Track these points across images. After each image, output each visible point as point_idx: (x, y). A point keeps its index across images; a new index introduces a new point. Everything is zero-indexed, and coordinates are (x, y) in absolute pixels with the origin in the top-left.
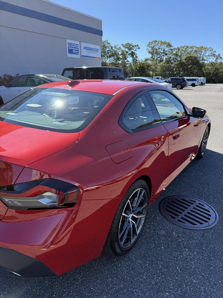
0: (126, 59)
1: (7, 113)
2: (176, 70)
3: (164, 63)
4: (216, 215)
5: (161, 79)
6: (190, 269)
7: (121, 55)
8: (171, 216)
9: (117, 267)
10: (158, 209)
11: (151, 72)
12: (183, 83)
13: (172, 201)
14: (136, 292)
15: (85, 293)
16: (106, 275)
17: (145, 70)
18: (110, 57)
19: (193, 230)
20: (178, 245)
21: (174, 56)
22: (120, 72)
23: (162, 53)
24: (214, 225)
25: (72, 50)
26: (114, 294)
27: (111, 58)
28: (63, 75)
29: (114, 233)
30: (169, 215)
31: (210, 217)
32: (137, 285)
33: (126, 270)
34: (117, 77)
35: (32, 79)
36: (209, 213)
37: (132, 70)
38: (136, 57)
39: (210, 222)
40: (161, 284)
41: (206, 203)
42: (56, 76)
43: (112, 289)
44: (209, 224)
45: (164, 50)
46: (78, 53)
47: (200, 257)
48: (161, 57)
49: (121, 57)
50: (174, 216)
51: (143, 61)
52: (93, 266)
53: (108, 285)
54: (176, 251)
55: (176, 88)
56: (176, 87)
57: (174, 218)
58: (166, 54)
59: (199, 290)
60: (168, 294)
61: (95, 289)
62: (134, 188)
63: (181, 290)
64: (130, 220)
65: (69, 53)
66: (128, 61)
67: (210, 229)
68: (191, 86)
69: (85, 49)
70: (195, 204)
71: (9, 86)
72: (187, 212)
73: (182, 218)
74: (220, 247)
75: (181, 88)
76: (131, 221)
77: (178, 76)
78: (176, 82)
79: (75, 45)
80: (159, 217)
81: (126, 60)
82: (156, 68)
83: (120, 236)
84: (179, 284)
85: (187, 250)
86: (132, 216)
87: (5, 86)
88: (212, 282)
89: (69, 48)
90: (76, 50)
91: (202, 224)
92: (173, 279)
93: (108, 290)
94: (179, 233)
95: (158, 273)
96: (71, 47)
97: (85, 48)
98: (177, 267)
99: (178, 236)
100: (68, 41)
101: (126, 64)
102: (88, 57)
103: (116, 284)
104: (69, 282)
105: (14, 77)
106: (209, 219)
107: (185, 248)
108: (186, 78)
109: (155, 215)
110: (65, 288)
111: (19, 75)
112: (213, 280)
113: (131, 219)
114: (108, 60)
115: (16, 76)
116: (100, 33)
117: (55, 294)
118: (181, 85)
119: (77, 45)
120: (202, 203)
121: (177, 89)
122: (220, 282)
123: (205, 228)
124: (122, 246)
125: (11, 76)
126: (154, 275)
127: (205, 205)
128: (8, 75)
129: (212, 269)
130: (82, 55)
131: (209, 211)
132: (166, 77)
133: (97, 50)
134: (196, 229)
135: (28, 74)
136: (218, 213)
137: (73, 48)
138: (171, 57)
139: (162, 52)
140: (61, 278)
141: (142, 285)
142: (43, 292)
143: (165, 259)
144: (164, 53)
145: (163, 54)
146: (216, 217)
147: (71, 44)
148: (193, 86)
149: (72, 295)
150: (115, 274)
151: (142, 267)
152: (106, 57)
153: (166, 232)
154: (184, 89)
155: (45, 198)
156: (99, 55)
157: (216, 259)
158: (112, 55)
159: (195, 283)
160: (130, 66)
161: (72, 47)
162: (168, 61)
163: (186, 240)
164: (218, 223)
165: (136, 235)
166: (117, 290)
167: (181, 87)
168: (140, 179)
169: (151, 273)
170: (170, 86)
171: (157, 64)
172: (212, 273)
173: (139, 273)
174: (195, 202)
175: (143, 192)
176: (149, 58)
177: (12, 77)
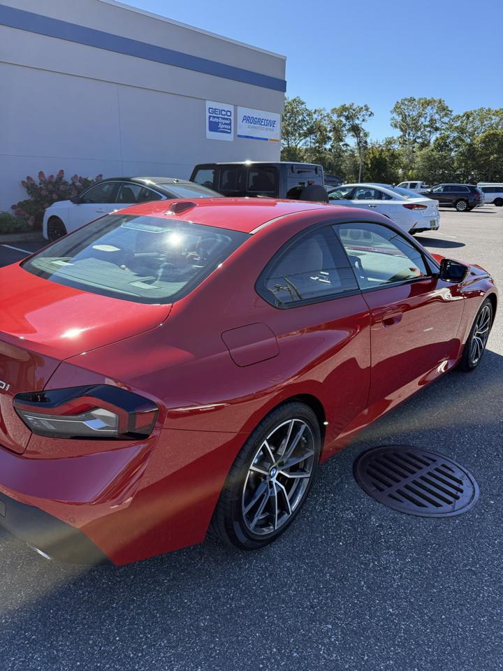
0: (341, 140)
1: (54, 262)
2: (460, 167)
3: (432, 150)
4: (474, 492)
5: (422, 187)
6: (387, 588)
7: (330, 131)
8: (375, 485)
9: (240, 568)
10: (351, 470)
11: (400, 171)
12: (473, 198)
13: (385, 456)
14: (268, 617)
15: (172, 608)
16: (218, 581)
17: (385, 165)
18: (306, 135)
19: (415, 516)
20: (376, 542)
21: (456, 134)
22: (316, 173)
23: (427, 126)
24: (465, 510)
25: (218, 123)
26: (225, 615)
27: (308, 139)
28: (192, 179)
29: (231, 502)
30: (372, 483)
31: (459, 494)
32: (273, 605)
33: (257, 576)
34: (309, 184)
35: (129, 186)
36: (461, 487)
37: (355, 165)
38: (366, 135)
39: (458, 504)
40: (321, 608)
41: (460, 466)
42: (177, 181)
43: (224, 605)
44: (454, 507)
45: (431, 120)
46: (230, 129)
47: (414, 568)
48: (425, 135)
49: (330, 135)
50: (382, 486)
51: (381, 146)
52: (195, 563)
53: (217, 598)
54: (367, 553)
55: (455, 209)
56: (455, 207)
57: (381, 490)
58: (437, 129)
59: (395, 626)
60: (330, 627)
61: (191, 602)
62: (278, 418)
63: (359, 623)
64: (274, 480)
65: (211, 129)
66: (347, 145)
67: (454, 518)
68: (494, 205)
69: (245, 121)
70: (434, 466)
71: (79, 201)
72: (412, 480)
73: (399, 492)
74: (464, 555)
75: (468, 209)
76: (276, 483)
77: (465, 181)
78: (456, 195)
79: (223, 113)
80: (350, 486)
81: (341, 144)
82: (412, 161)
83: (245, 510)
84: (358, 612)
85: (393, 552)
86: (280, 474)
87: (72, 201)
88: (428, 616)
89: (211, 119)
90: (225, 124)
91: (438, 505)
92: (347, 602)
93: (215, 606)
94: (383, 519)
95: (320, 588)
96: (214, 117)
97: (246, 119)
98: (363, 583)
99: (381, 526)
100: (209, 104)
101: (343, 151)
102: (252, 137)
103: (232, 599)
104: (146, 585)
105: (93, 180)
106: (457, 498)
107: (388, 548)
108: (481, 185)
109: (342, 481)
110: (135, 595)
111: (104, 178)
112: (430, 612)
113: (277, 479)
114: (301, 143)
115: (96, 179)
116: (281, 86)
117: (117, 603)
118: (467, 201)
119: (229, 114)
120: (449, 465)
121: (458, 211)
122: (443, 617)
123: (443, 515)
124: (253, 531)
125: (86, 180)
126: (312, 590)
127: (454, 469)
128: (80, 178)
129: (434, 593)
130: (239, 133)
131: (461, 483)
132: (436, 183)
133: (273, 123)
134: (424, 515)
135: (121, 176)
136: (480, 486)
137: (220, 120)
138: (448, 137)
139: (427, 123)
140: (132, 577)
141: (283, 605)
142: (95, 597)
143: (341, 565)
144: (432, 127)
145: (429, 129)
146: (473, 496)
147: (215, 111)
148: (497, 205)
149: (145, 608)
150: (234, 580)
151: (290, 574)
152: (297, 134)
153: (356, 515)
154: (473, 210)
155: (96, 419)
156: (275, 133)
157: (448, 574)
158: (310, 132)
159: (391, 615)
160: (352, 156)
161: (218, 118)
162: (442, 145)
163: (395, 533)
164: (475, 506)
165: (289, 513)
166: (232, 610)
167: (468, 206)
168: (294, 401)
169: (306, 587)
170: (433, 206)
171: (414, 152)
172: (431, 600)
173: (281, 584)
174: (434, 461)
175: (303, 428)
176: (395, 138)
177: (89, 181)
